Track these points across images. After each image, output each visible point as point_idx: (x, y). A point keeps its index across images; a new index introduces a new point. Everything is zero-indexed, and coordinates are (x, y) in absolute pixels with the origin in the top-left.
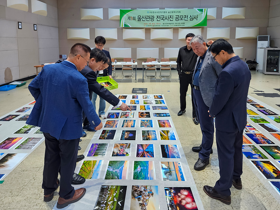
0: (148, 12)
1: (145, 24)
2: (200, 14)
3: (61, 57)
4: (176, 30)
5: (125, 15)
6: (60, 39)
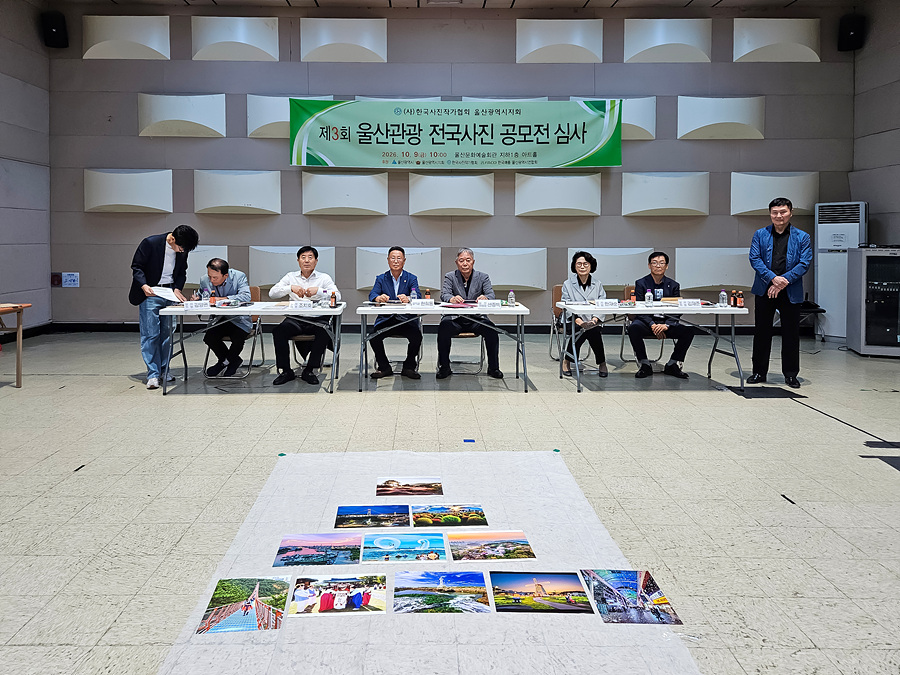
0: (398, 111)
1: (386, 154)
2: (594, 121)
3: (56, 280)
4: (505, 180)
5: (310, 122)
6: (55, 210)
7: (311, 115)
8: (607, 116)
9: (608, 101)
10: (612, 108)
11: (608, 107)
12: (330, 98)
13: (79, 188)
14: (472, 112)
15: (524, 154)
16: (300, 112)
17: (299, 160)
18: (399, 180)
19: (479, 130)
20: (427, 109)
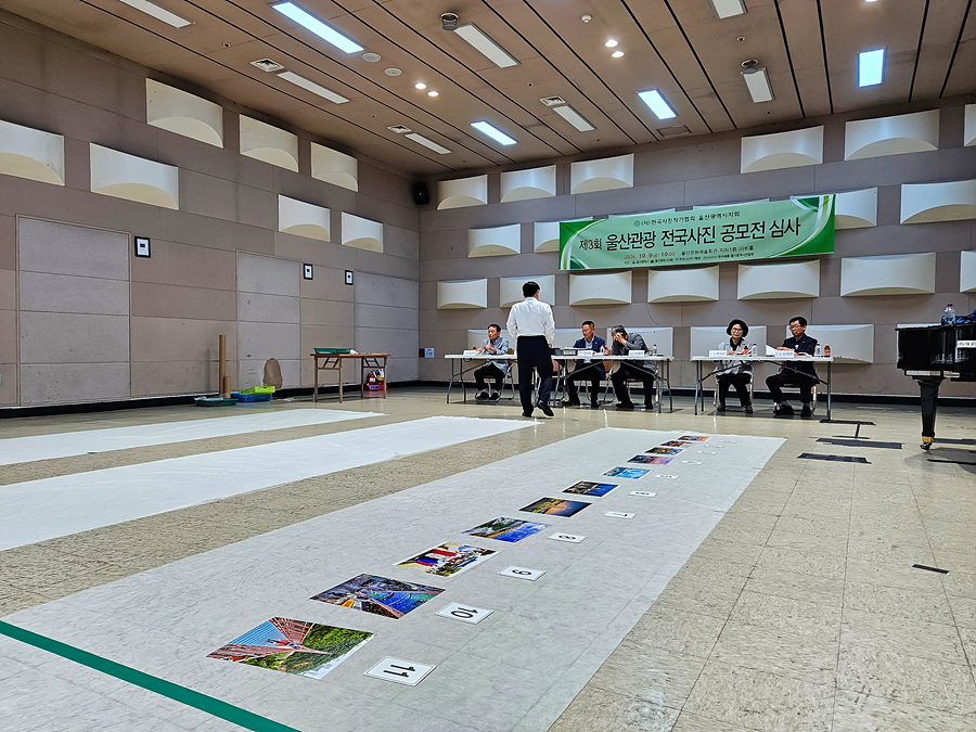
1: (627, 257)
2: (808, 215)
3: (422, 353)
4: (728, 271)
5: (573, 238)
6: (421, 308)
7: (574, 233)
8: (820, 210)
9: (821, 197)
10: (826, 203)
11: (821, 202)
12: (591, 219)
13: (435, 293)
14: (697, 218)
15: (742, 249)
16: (566, 231)
17: (565, 266)
18: (640, 276)
19: (703, 231)
20: (662, 219)
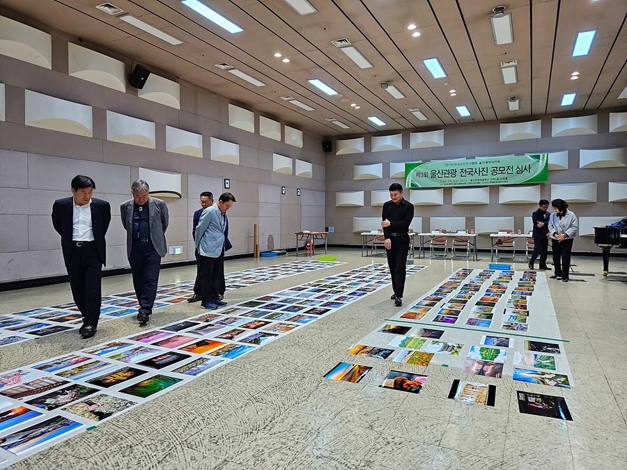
0: (447, 165)
1: (442, 182)
2: (535, 163)
3: (327, 229)
4: (494, 189)
5: (413, 171)
6: (327, 206)
7: (413, 169)
8: (541, 161)
9: (541, 155)
10: (543, 158)
11: (541, 157)
12: (421, 162)
13: (334, 198)
14: (478, 163)
15: (501, 179)
16: (409, 168)
17: (408, 185)
18: (448, 191)
19: (481, 170)
20: (460, 163)
